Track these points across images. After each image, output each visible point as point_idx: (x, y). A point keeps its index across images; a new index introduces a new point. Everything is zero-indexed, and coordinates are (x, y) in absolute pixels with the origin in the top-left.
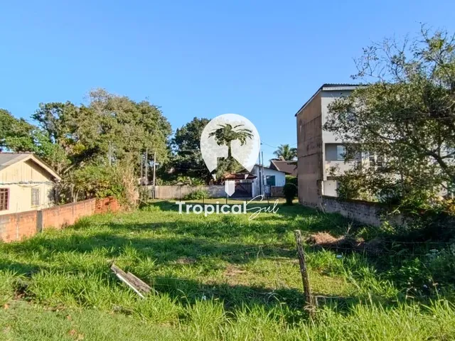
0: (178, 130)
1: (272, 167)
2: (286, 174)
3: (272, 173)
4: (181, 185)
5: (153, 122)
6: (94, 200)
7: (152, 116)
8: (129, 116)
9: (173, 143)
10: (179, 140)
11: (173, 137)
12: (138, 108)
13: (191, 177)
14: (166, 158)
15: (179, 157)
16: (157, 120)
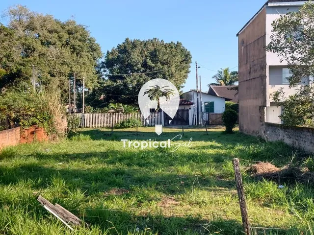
0: (108, 52)
1: (211, 93)
2: (227, 100)
3: (210, 99)
4: (113, 113)
5: (80, 43)
6: (18, 129)
7: (79, 37)
8: (53, 38)
9: (103, 67)
10: (109, 64)
11: (103, 60)
12: (63, 28)
13: (124, 103)
14: (96, 83)
15: (109, 83)
16: (84, 41)
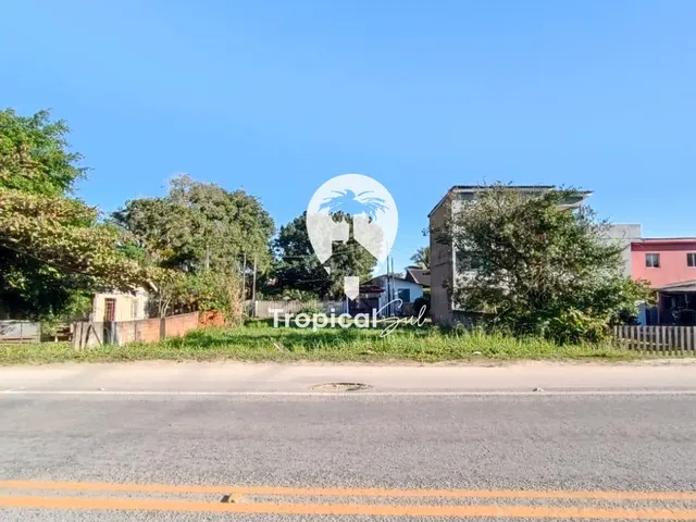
0: (282, 228)
1: (409, 279)
2: (425, 287)
3: (405, 286)
4: (288, 301)
5: (252, 218)
6: (197, 314)
7: (250, 210)
8: (220, 211)
9: (276, 245)
10: (283, 242)
11: (277, 237)
12: (231, 200)
13: (301, 290)
14: (268, 265)
15: (284, 264)
16: (255, 215)
